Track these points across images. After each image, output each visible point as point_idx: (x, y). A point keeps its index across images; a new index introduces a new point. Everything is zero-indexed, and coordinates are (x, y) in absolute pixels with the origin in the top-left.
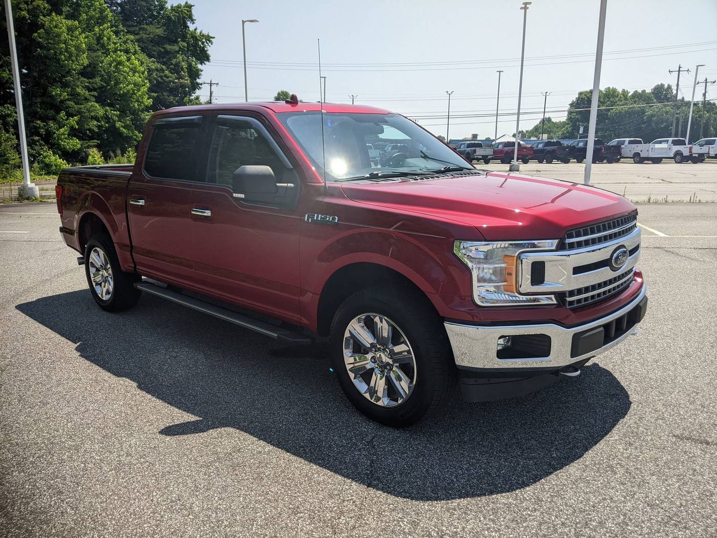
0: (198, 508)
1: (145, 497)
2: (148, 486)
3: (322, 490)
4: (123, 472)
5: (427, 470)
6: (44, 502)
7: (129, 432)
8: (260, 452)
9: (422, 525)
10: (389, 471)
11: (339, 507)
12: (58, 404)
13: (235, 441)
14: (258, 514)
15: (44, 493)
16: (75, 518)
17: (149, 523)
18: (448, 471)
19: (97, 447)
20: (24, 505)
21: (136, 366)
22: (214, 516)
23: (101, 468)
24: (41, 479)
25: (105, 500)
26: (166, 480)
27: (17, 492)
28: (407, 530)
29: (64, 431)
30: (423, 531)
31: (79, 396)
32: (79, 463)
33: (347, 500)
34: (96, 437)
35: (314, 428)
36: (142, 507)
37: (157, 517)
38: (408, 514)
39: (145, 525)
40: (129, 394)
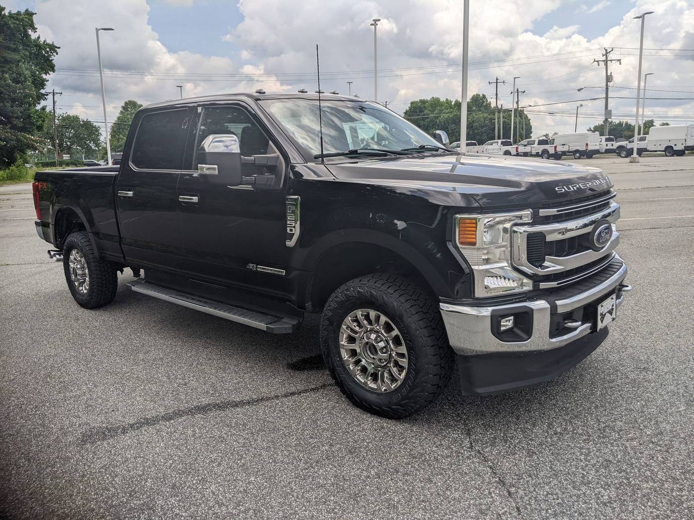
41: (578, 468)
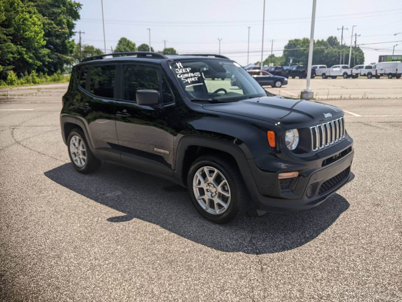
0: (157, 292)
1: (119, 287)
2: (117, 279)
3: (234, 274)
4: (97, 271)
5: (293, 257)
6: (49, 296)
7: (91, 244)
9: (306, 292)
10: (270, 259)
11: (249, 285)
12: (35, 228)
13: (165, 246)
14: (199, 293)
15: (47, 289)
18: (306, 256)
19: (72, 255)
20: (35, 299)
21: (79, 201)
22: (170, 296)
23: (80, 269)
24: (41, 279)
25: (91, 291)
26: (129, 275)
27: (27, 290)
29: (46, 246)
30: (308, 296)
31: (48, 222)
32: (64, 267)
33: (253, 280)
34: (70, 248)
35: (212, 235)
36: (119, 294)
37: (132, 300)
38: (294, 285)
40: (82, 219)
41: (310, 259)
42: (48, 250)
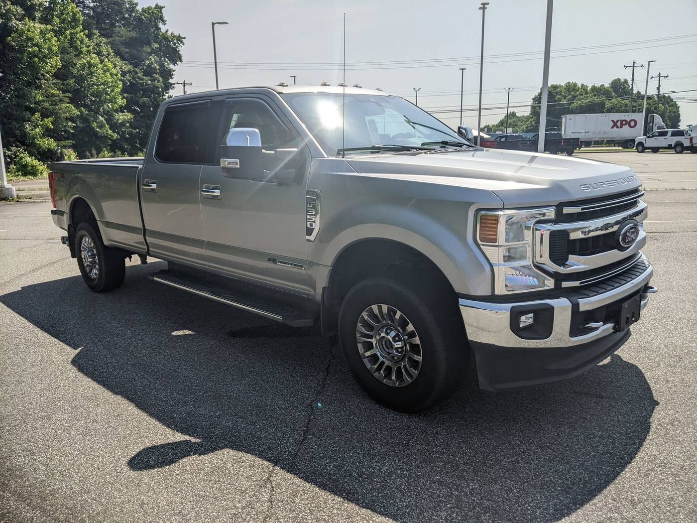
1: (108, 455)
2: (111, 446)
4: (89, 435)
5: (356, 426)
6: (19, 462)
7: (96, 404)
8: (212, 416)
9: (345, 468)
10: (323, 427)
12: (32, 382)
13: (191, 408)
15: (19, 454)
16: (46, 473)
17: (111, 475)
19: (67, 416)
23: (70, 434)
24: (16, 443)
25: (72, 458)
28: (332, 472)
29: (37, 405)
30: (346, 473)
32: (50, 430)
34: (66, 408)
35: (262, 395)
36: (105, 463)
38: (335, 460)
39: (107, 476)
40: (97, 373)
42: (38, 410)
